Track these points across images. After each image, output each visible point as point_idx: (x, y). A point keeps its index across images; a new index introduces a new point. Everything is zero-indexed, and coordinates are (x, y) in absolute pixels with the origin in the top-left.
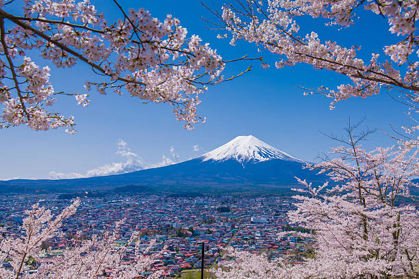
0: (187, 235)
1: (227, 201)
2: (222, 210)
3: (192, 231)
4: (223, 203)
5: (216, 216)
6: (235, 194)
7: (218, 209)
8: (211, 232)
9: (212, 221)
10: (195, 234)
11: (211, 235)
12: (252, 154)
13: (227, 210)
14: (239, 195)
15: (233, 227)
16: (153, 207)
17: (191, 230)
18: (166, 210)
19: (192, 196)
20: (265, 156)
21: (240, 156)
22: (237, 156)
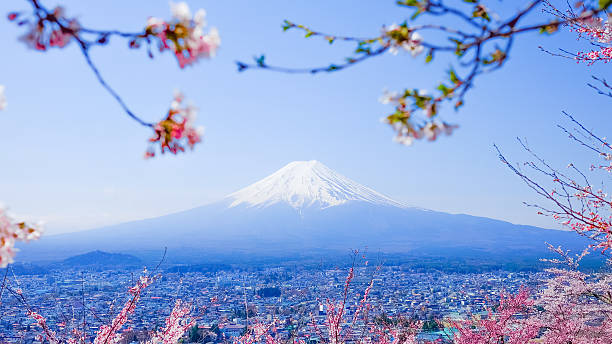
0: (208, 339)
1: (274, 277)
2: (267, 293)
4: (268, 281)
5: (257, 304)
6: (289, 264)
7: (260, 293)
12: (316, 193)
13: (276, 293)
14: (296, 267)
15: (289, 322)
17: (215, 329)
18: (165, 296)
19: (210, 270)
20: (340, 196)
21: (295, 197)
22: (289, 197)
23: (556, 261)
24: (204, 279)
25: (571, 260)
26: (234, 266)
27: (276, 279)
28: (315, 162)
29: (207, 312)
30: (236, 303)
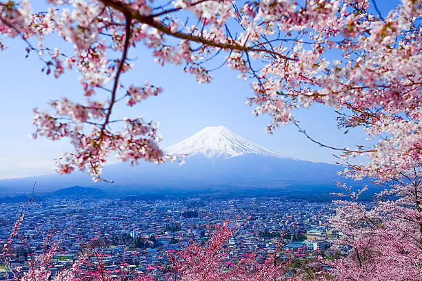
0: (148, 245)
1: (193, 204)
2: (188, 215)
3: (154, 241)
4: (189, 207)
5: (181, 222)
6: (203, 195)
7: (184, 215)
8: (176, 241)
9: (178, 228)
10: (157, 244)
11: (177, 245)
12: (223, 148)
13: (195, 215)
14: (209, 197)
15: (202, 234)
16: (105, 214)
17: (152, 238)
18: (120, 217)
19: (151, 199)
20: (239, 150)
21: (209, 151)
22: (205, 151)
23: (341, 194)
24: (147, 205)
25: (354, 194)
26: (167, 196)
27: (195, 206)
28: (222, 127)
29: (148, 227)
30: (168, 221)
